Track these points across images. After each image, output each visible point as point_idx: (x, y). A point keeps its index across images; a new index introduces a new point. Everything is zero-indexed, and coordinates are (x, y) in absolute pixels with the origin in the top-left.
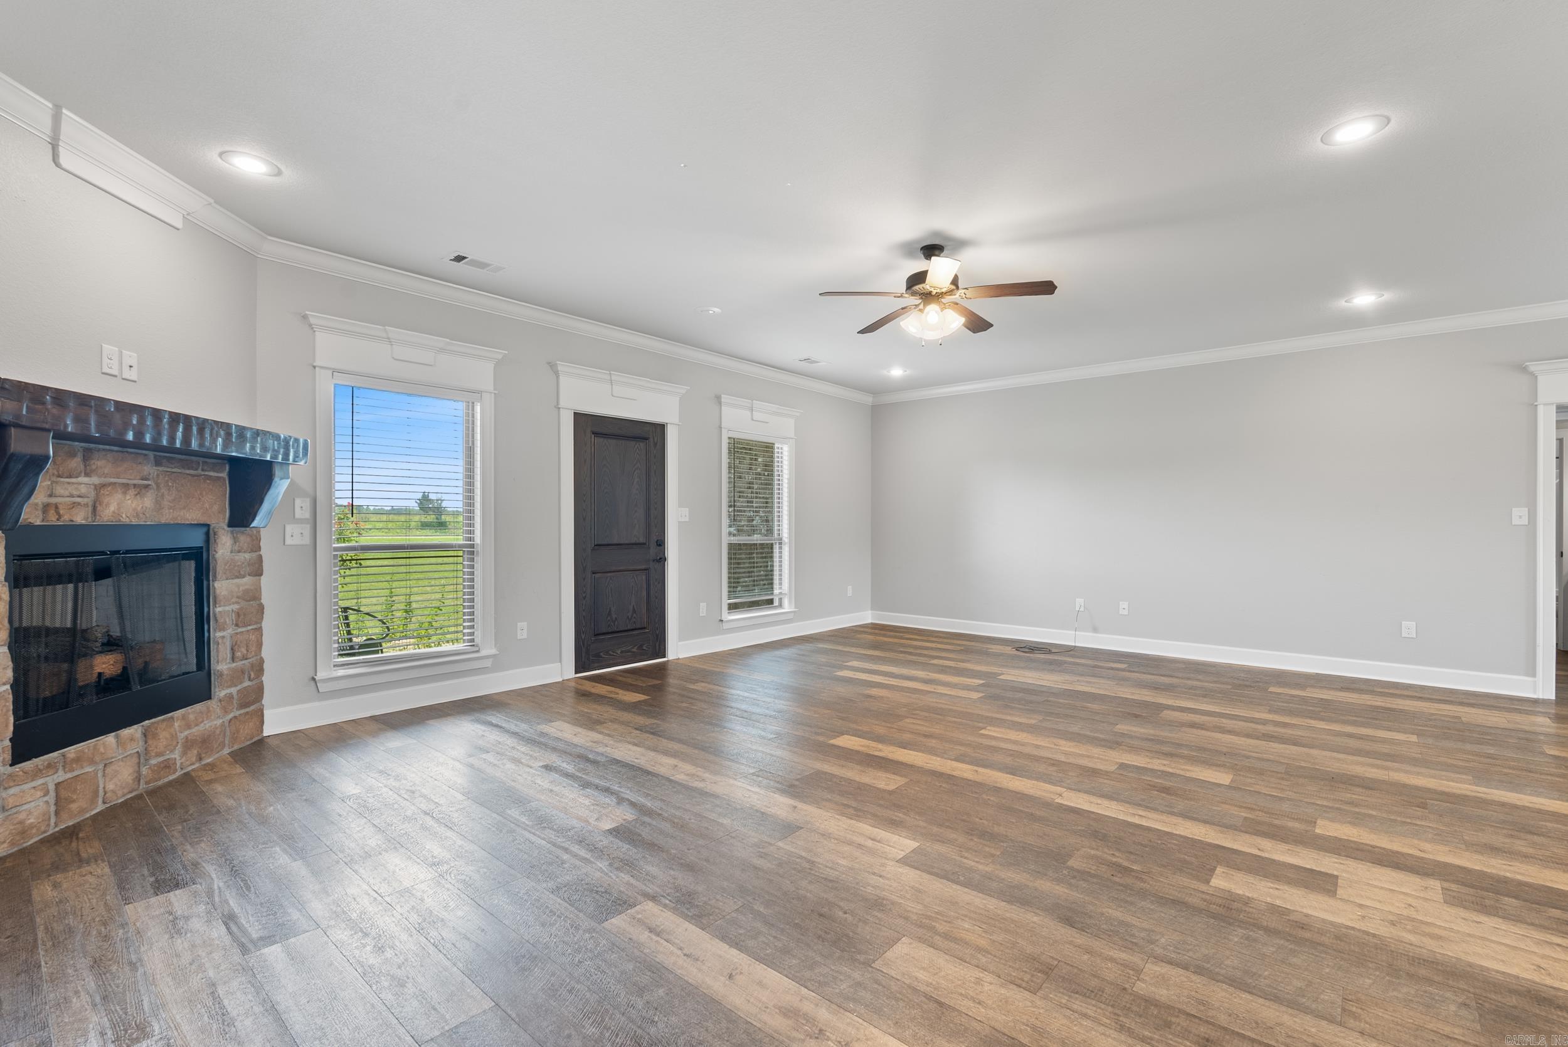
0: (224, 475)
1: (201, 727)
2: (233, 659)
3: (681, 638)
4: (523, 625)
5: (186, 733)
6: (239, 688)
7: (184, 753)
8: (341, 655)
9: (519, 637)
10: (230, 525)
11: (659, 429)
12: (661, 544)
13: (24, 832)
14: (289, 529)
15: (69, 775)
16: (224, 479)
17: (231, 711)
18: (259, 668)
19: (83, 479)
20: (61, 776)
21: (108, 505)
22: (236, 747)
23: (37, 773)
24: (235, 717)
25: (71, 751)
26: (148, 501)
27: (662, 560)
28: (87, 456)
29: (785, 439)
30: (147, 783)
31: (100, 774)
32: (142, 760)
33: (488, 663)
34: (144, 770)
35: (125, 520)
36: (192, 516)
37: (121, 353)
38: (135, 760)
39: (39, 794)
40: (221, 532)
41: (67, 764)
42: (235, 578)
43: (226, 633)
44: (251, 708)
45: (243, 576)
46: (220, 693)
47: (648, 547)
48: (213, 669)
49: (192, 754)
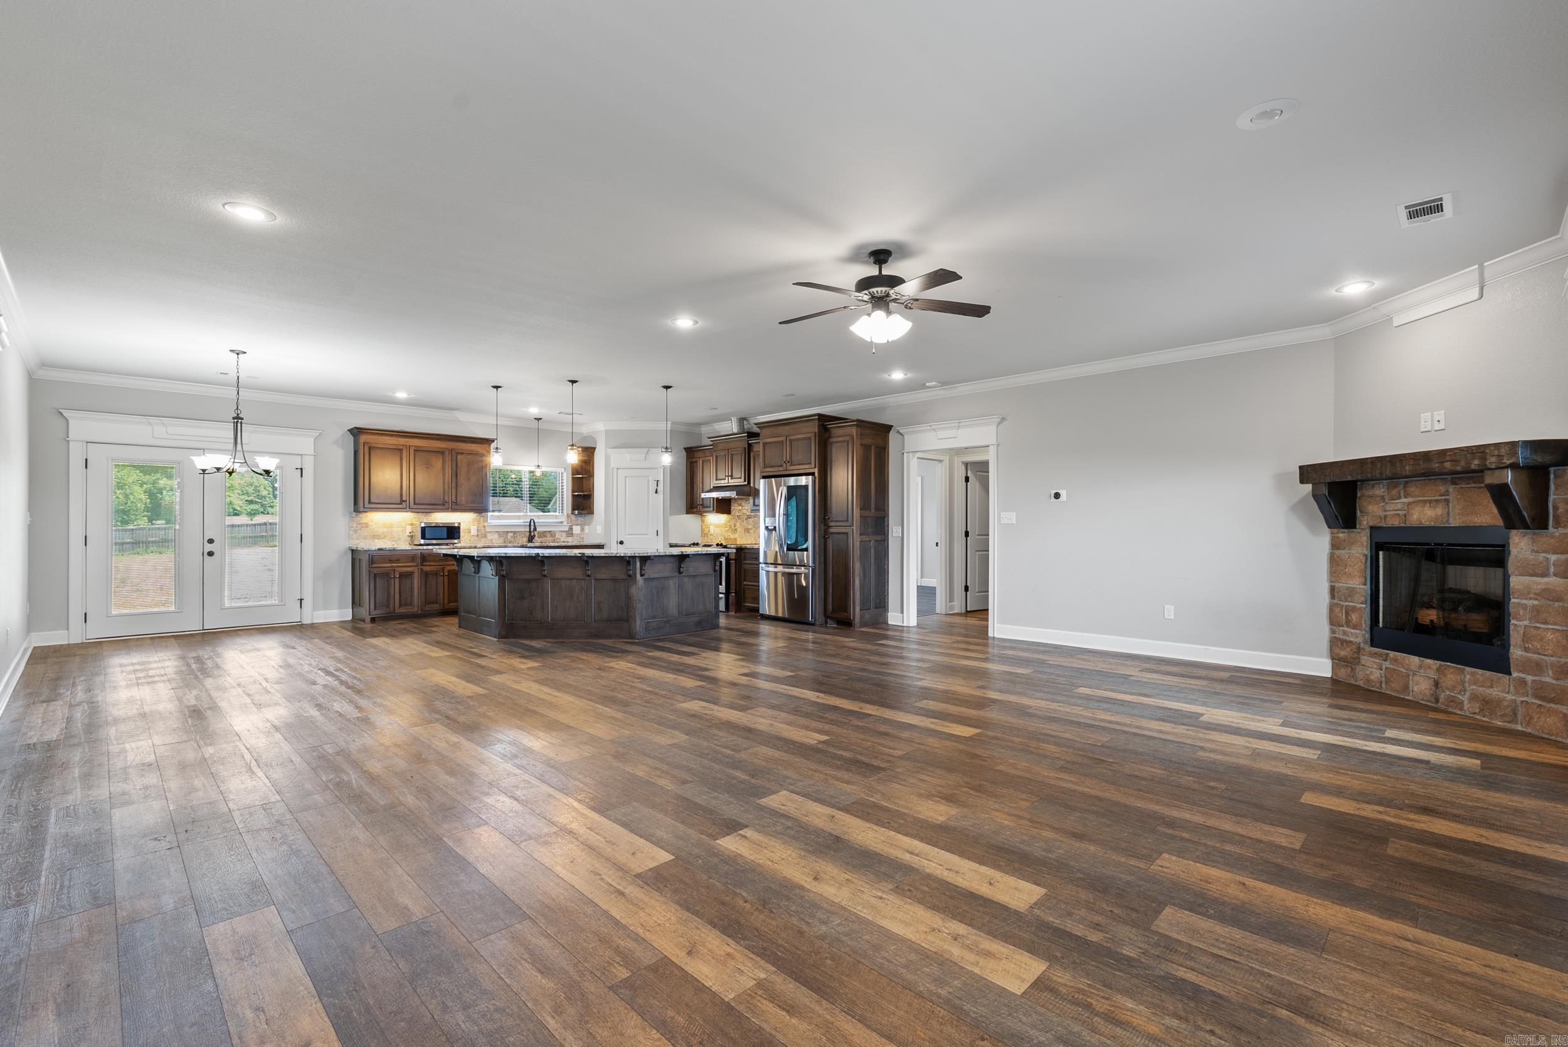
1: (1488, 691)
2: (1526, 649)
5: (1474, 687)
6: (1535, 678)
7: (1471, 700)
13: (1369, 681)
15: (1392, 667)
17: (1526, 695)
19: (1403, 500)
20: (1389, 665)
21: (1412, 515)
22: (1528, 730)
23: (1373, 656)
24: (1528, 702)
25: (1392, 654)
28: (1405, 486)
31: (1411, 677)
32: (1438, 686)
34: (1439, 695)
35: (1428, 523)
36: (1482, 522)
38: (1432, 683)
39: (1375, 666)
42: (1532, 575)
43: (1521, 623)
44: (1552, 705)
45: (1544, 575)
46: (1514, 674)
48: (1512, 648)
49: (1477, 706)
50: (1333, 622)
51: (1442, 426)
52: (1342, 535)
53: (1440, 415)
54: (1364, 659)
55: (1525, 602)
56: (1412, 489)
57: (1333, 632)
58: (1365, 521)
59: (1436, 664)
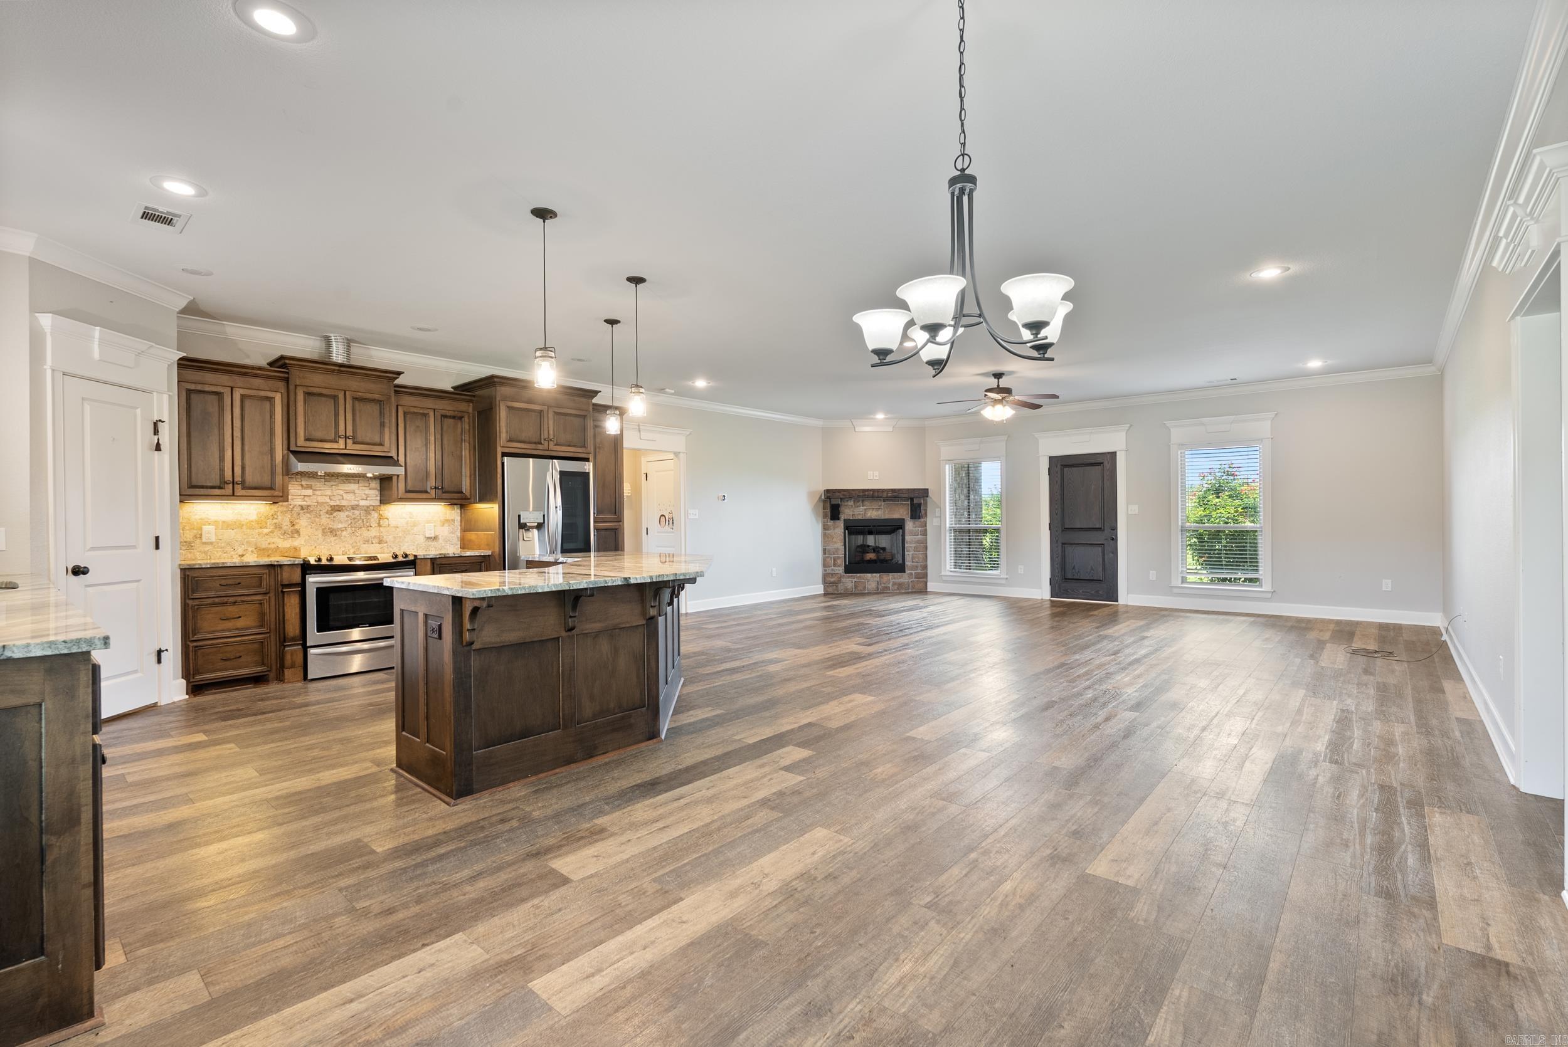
0: (909, 503)
1: (899, 580)
2: (913, 562)
3: (1129, 591)
4: (1022, 567)
5: (894, 580)
6: (915, 572)
7: (893, 586)
8: (955, 568)
9: (1019, 572)
10: (912, 519)
11: (1113, 455)
12: (1114, 529)
13: (844, 588)
17: (912, 578)
18: (925, 567)
19: (862, 508)
20: (856, 580)
21: (868, 514)
22: (914, 590)
23: (849, 577)
24: (915, 580)
25: (858, 575)
26: (880, 512)
27: (1114, 539)
28: (863, 501)
30: (880, 590)
31: (867, 581)
32: (879, 582)
33: (1003, 582)
34: (880, 587)
35: (873, 517)
36: (896, 516)
37: (873, 473)
38: (877, 581)
39: (850, 582)
40: (908, 521)
41: (858, 578)
43: (911, 553)
44: (922, 579)
45: (919, 536)
46: (907, 572)
47: (1104, 530)
48: (906, 563)
49: (896, 587)
50: (825, 565)
51: (877, 478)
52: (830, 523)
53: (877, 473)
54: (843, 580)
55: (912, 545)
56: (866, 503)
57: (826, 571)
58: (842, 517)
59: (878, 575)
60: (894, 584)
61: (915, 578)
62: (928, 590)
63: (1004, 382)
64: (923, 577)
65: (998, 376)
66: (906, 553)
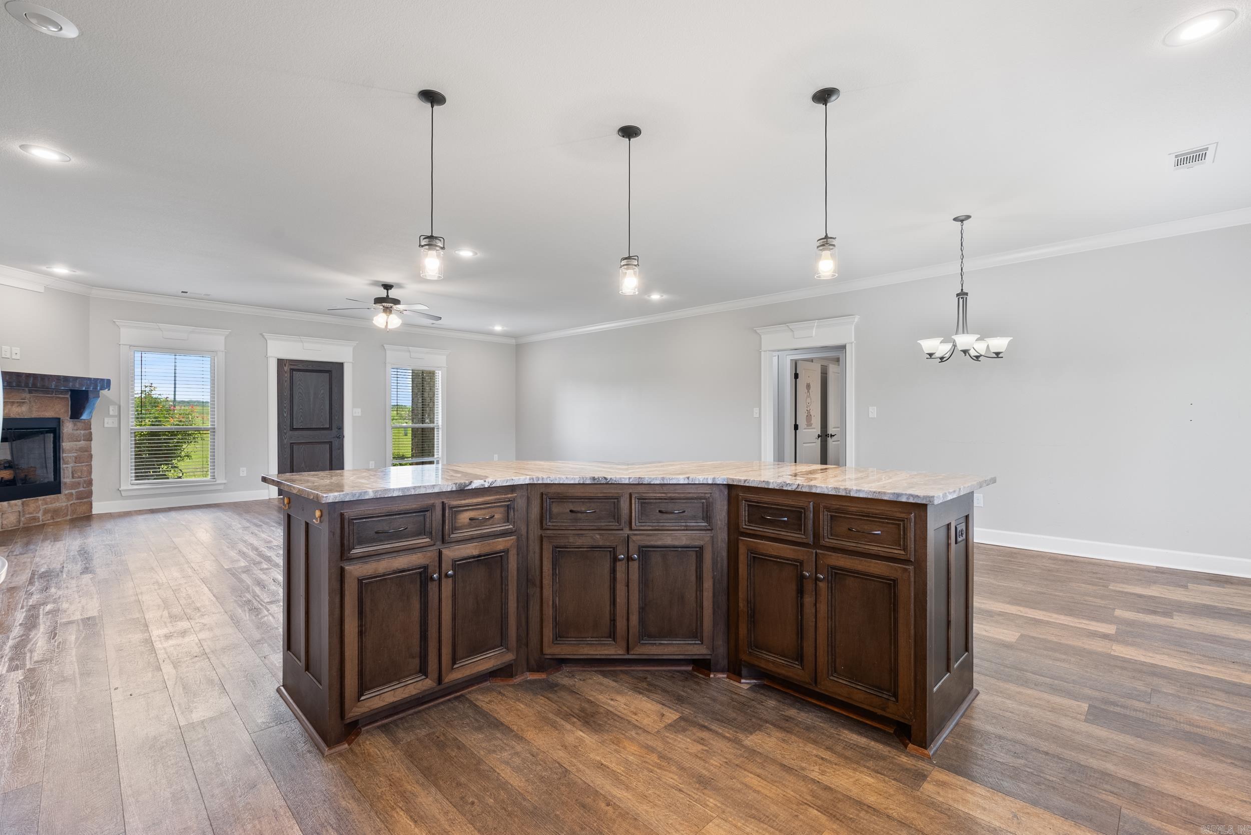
0: (68, 396)
1: (54, 505)
2: (73, 477)
4: (245, 469)
5: (45, 506)
7: (43, 516)
8: (136, 480)
9: (241, 475)
10: (71, 418)
11: (340, 366)
12: (341, 428)
14: (106, 420)
16: (67, 398)
17: (72, 500)
18: (90, 483)
22: (75, 516)
24: (74, 503)
26: (24, 408)
27: (340, 437)
29: (439, 368)
30: (24, 524)
32: (21, 514)
33: (221, 487)
34: (23, 519)
36: (51, 414)
37: (11, 349)
38: (17, 514)
40: (65, 421)
42: (75, 441)
43: (68, 466)
44: (85, 500)
45: (80, 441)
46: (65, 491)
47: (331, 430)
48: (62, 480)
49: (49, 516)
51: (18, 357)
53: (16, 350)
55: (70, 455)
59: (18, 502)
60: (46, 512)
61: (78, 499)
62: (94, 512)
63: (393, 293)
64: (86, 496)
65: (387, 287)
66: (63, 466)
